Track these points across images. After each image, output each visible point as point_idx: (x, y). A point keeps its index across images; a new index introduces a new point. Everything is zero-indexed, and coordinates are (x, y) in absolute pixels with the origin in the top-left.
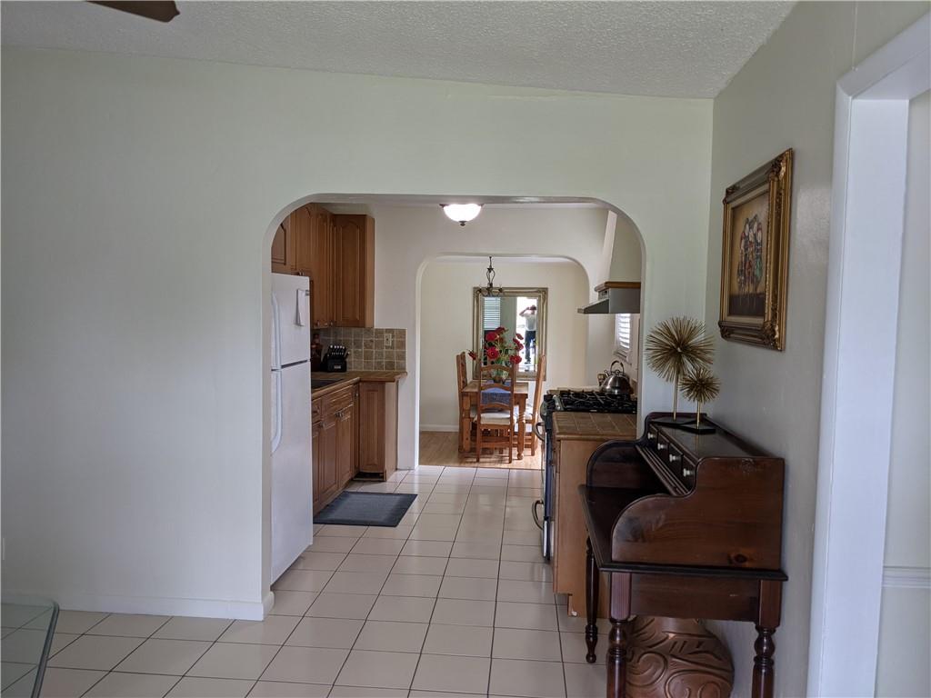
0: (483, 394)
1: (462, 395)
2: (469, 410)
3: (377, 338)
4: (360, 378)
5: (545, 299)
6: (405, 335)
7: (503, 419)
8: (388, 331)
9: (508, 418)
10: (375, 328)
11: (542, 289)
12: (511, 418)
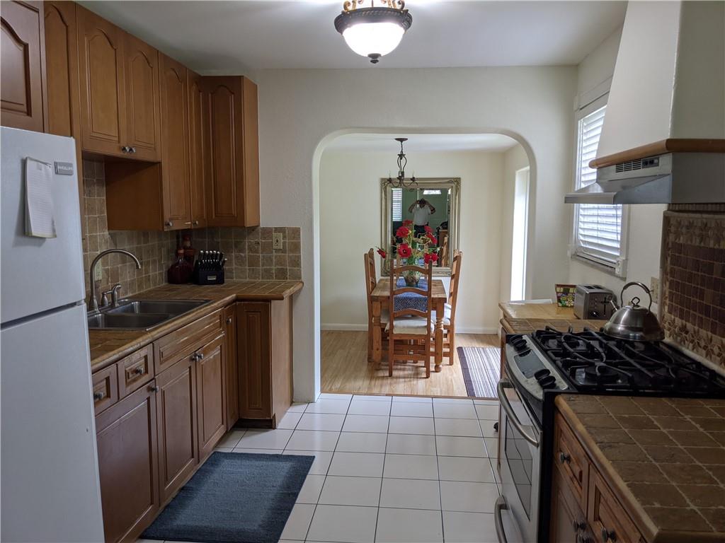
0: (396, 298)
1: (372, 299)
2: (380, 317)
3: (265, 238)
4: (237, 296)
5: (458, 189)
6: (299, 235)
7: (418, 327)
8: (278, 230)
9: (425, 327)
10: (261, 226)
11: (454, 179)
12: (428, 327)
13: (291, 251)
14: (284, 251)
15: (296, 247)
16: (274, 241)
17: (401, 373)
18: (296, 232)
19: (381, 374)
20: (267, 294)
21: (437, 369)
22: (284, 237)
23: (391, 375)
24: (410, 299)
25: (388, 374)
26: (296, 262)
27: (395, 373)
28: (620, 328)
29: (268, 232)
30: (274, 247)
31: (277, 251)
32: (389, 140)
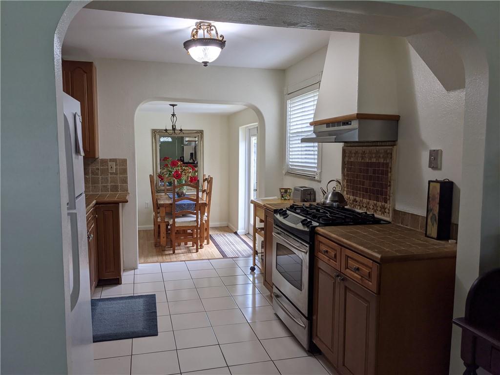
1: (159, 206)
2: (164, 217)
3: (103, 166)
4: (97, 201)
5: (202, 137)
6: (127, 163)
7: (191, 221)
8: (112, 160)
9: (195, 221)
10: (100, 158)
11: (199, 131)
12: (197, 221)
13: (121, 174)
14: (116, 174)
15: (125, 171)
16: (109, 167)
17: (180, 251)
18: (124, 162)
19: (167, 253)
20: (116, 199)
21: (201, 247)
22: (116, 165)
23: (174, 252)
24: (185, 205)
25: (172, 252)
26: (125, 181)
27: (176, 252)
28: (328, 201)
29: (104, 162)
30: (110, 171)
31: (111, 174)
32: (166, 105)
